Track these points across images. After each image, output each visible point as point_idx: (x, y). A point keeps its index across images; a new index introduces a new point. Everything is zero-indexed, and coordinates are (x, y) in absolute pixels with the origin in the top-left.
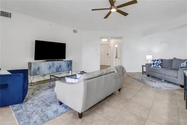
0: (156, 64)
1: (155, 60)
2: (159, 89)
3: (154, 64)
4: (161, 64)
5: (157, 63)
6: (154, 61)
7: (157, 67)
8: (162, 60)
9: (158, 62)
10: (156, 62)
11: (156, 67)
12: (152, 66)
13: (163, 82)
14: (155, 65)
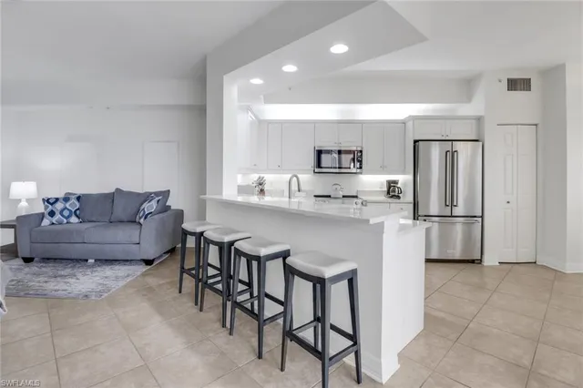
0: (61, 213)
1: (57, 200)
2: (106, 295)
3: (52, 214)
4: (78, 212)
5: (66, 208)
6: (52, 204)
7: (65, 221)
8: (79, 198)
9: (67, 205)
10: (59, 206)
11: (60, 223)
12: (46, 222)
13: (92, 266)
14: (58, 216)
